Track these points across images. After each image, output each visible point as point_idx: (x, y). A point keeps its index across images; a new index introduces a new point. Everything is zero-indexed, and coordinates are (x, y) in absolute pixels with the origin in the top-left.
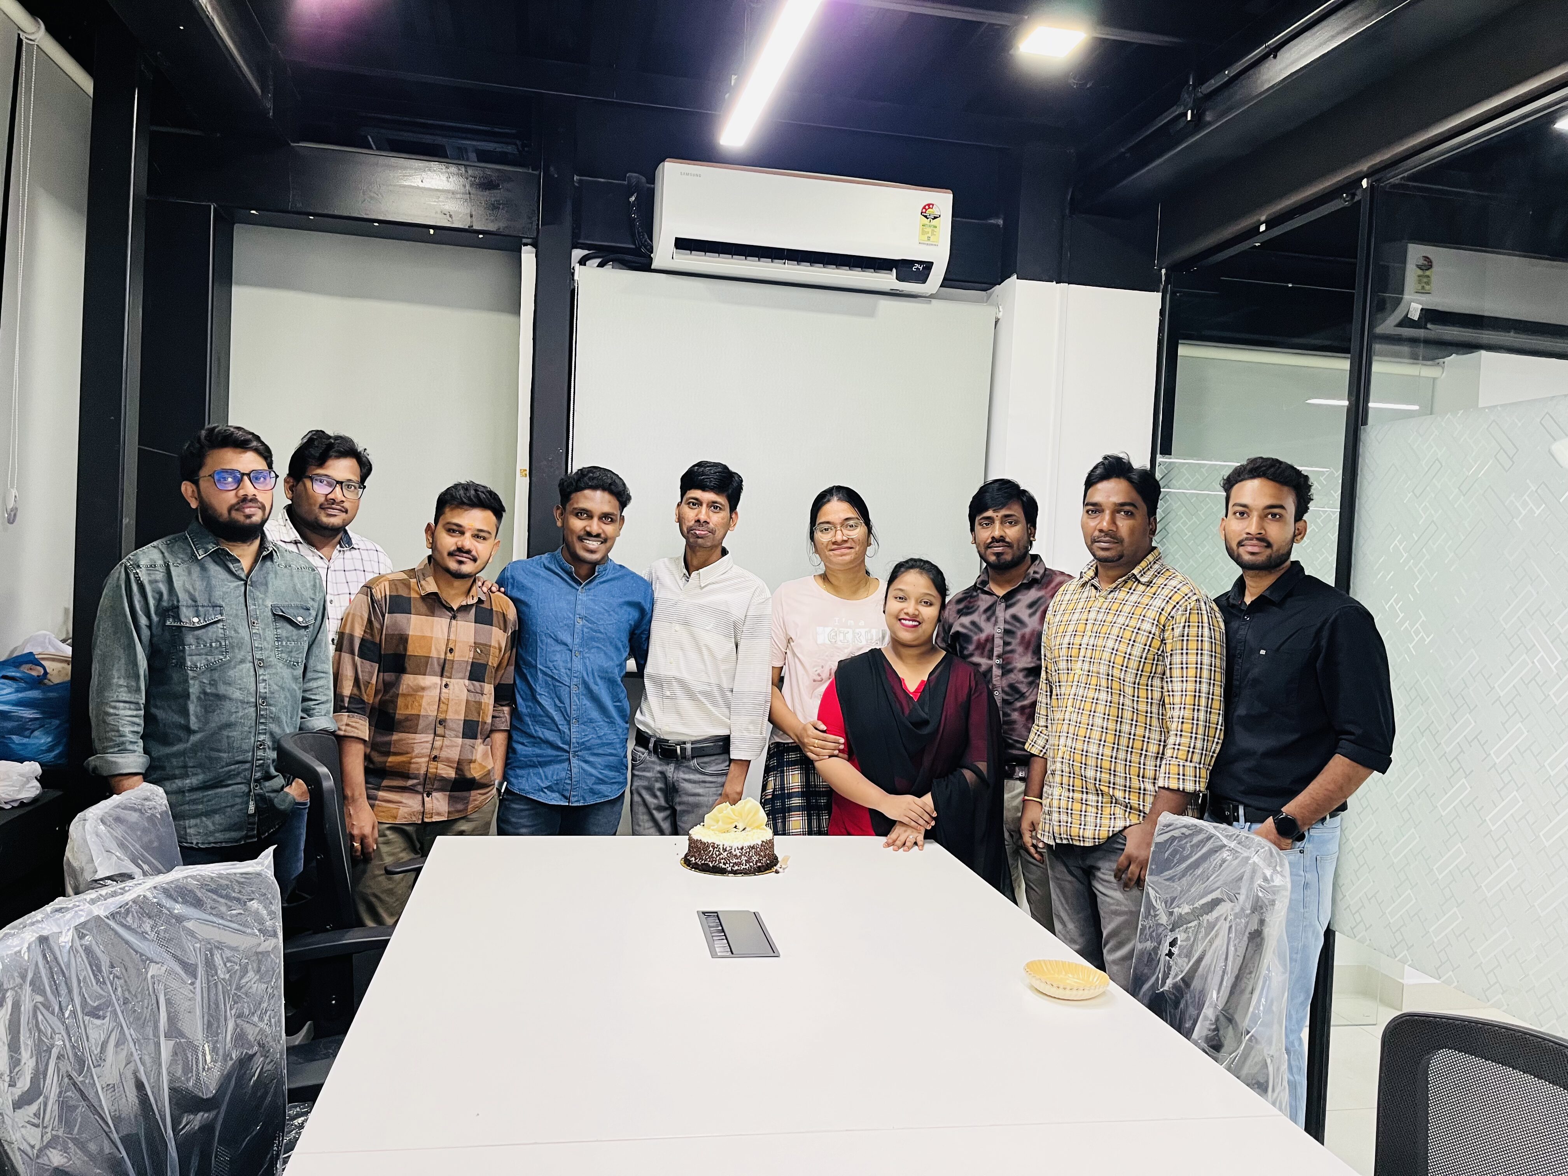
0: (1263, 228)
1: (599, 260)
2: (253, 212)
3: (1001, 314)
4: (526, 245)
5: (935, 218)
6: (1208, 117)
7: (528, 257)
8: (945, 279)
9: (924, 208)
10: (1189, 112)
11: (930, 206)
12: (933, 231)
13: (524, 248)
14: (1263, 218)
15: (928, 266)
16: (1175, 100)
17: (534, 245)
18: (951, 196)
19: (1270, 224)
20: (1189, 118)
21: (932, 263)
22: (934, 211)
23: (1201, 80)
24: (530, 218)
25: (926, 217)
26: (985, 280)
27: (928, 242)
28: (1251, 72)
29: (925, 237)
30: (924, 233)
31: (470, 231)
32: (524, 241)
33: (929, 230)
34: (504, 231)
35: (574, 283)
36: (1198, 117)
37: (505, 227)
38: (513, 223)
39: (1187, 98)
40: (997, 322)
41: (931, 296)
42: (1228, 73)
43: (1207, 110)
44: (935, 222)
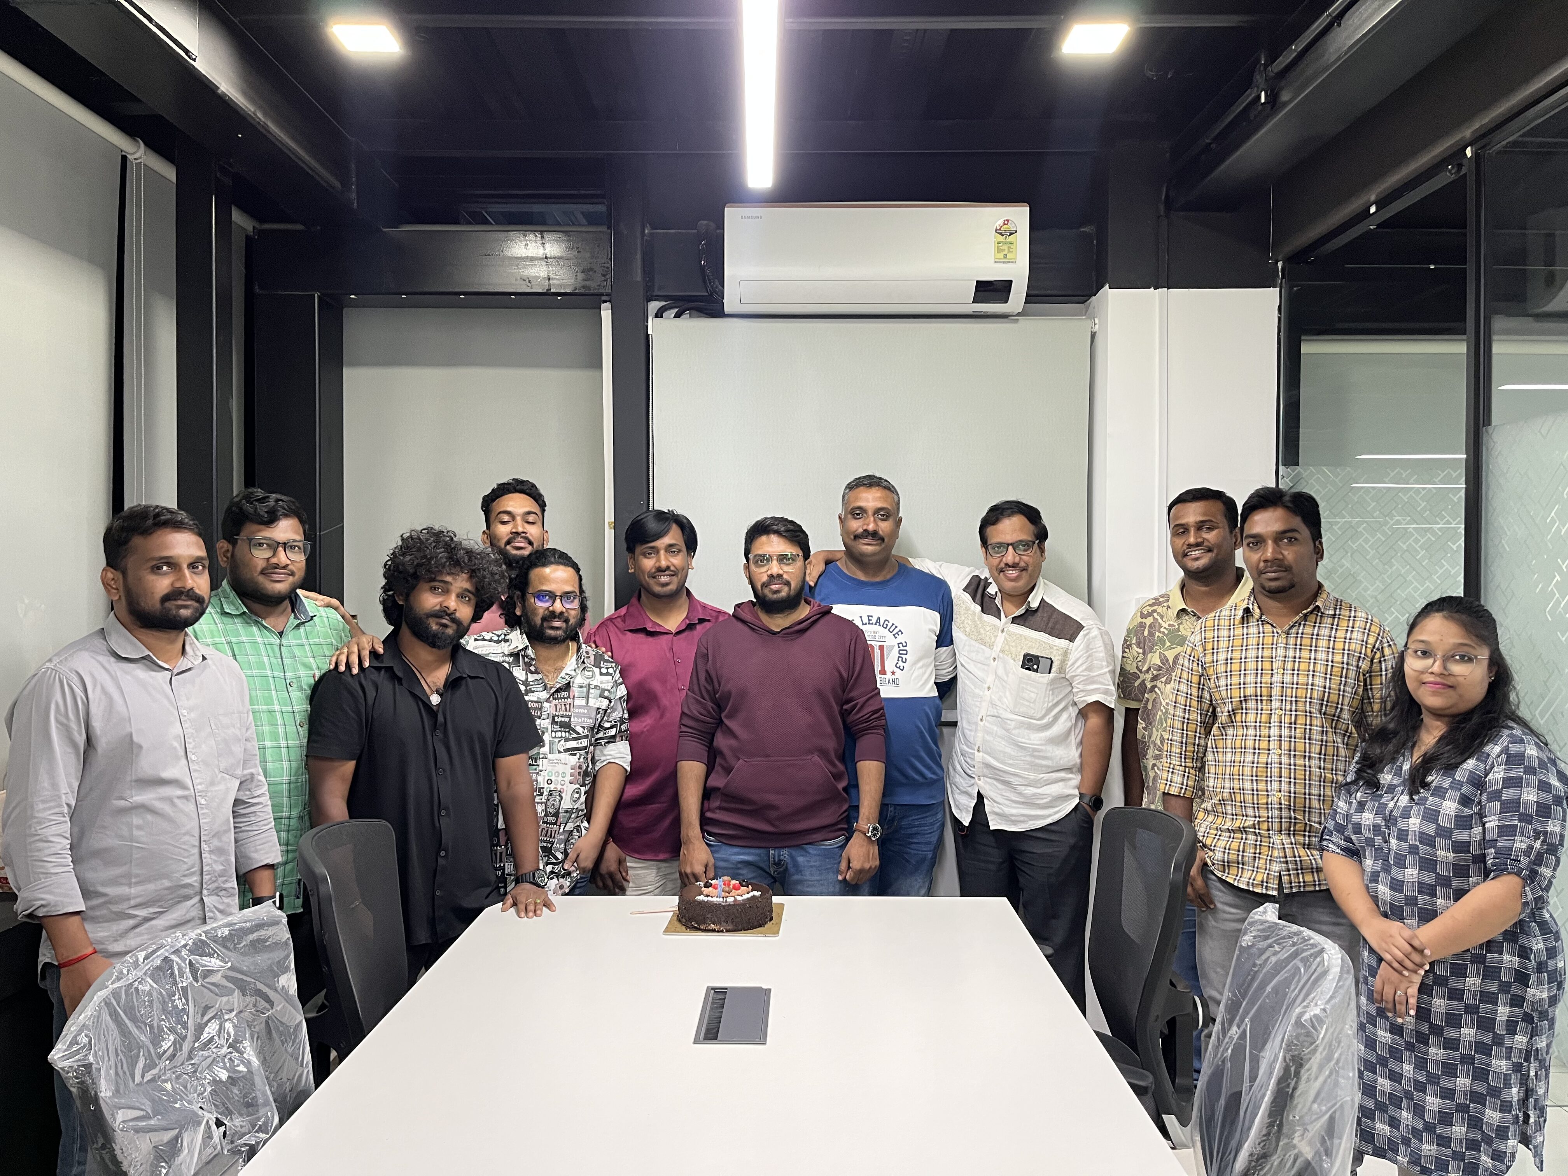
0: (1373, 209)
1: (675, 311)
2: (352, 296)
3: (1097, 326)
4: (605, 302)
5: (1011, 234)
6: (1285, 96)
7: (606, 314)
8: (1027, 296)
9: (999, 224)
10: (1263, 93)
11: (1005, 222)
12: (1009, 248)
13: (603, 305)
14: (1373, 198)
15: (1007, 285)
16: (1248, 83)
17: (610, 302)
18: (1028, 209)
19: (1381, 204)
20: (1263, 100)
21: (1011, 281)
22: (1011, 227)
23: (1272, 59)
24: (604, 275)
25: (1001, 234)
26: (1079, 293)
27: (1006, 260)
28: (1318, 44)
29: (1001, 255)
30: (999, 251)
31: (548, 294)
32: (604, 298)
33: (1005, 247)
34: (583, 291)
35: (648, 335)
36: (1273, 99)
37: (583, 287)
38: (587, 283)
39: (1259, 79)
40: (1093, 336)
41: (1019, 314)
42: (1296, 48)
43: (1281, 89)
44: (1011, 239)
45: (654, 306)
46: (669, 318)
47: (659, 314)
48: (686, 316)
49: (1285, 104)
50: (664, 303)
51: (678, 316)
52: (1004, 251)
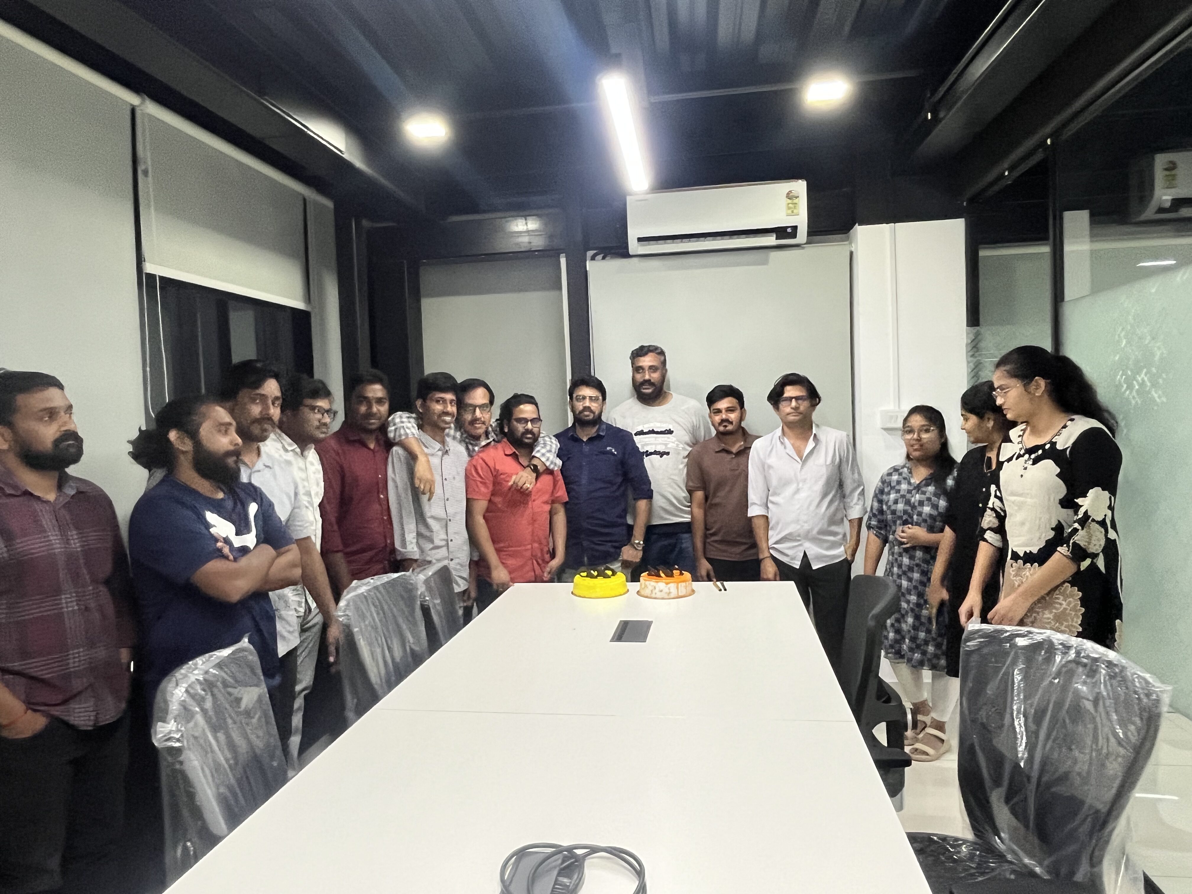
0: (1007, 173)
1: (602, 255)
2: (424, 261)
3: (853, 248)
4: (561, 253)
5: (796, 198)
6: (942, 115)
7: (563, 261)
8: (808, 233)
9: (788, 193)
10: (929, 114)
11: (792, 191)
12: (795, 207)
14: (1006, 165)
15: (795, 228)
16: (920, 109)
17: (565, 253)
18: (805, 183)
20: (930, 118)
21: (797, 227)
22: (796, 194)
23: (933, 93)
24: (560, 238)
25: (789, 198)
26: (841, 228)
27: (793, 214)
28: (955, 86)
29: (790, 212)
30: (789, 208)
31: (531, 251)
33: (792, 206)
34: (549, 248)
35: (587, 271)
36: (935, 116)
37: (550, 246)
38: (552, 243)
39: (927, 106)
40: (851, 253)
41: (805, 244)
42: (943, 89)
43: (939, 111)
44: (796, 201)
45: (590, 253)
46: (598, 260)
47: (593, 258)
48: (607, 258)
49: (943, 119)
50: (595, 252)
51: (604, 258)
52: (792, 210)
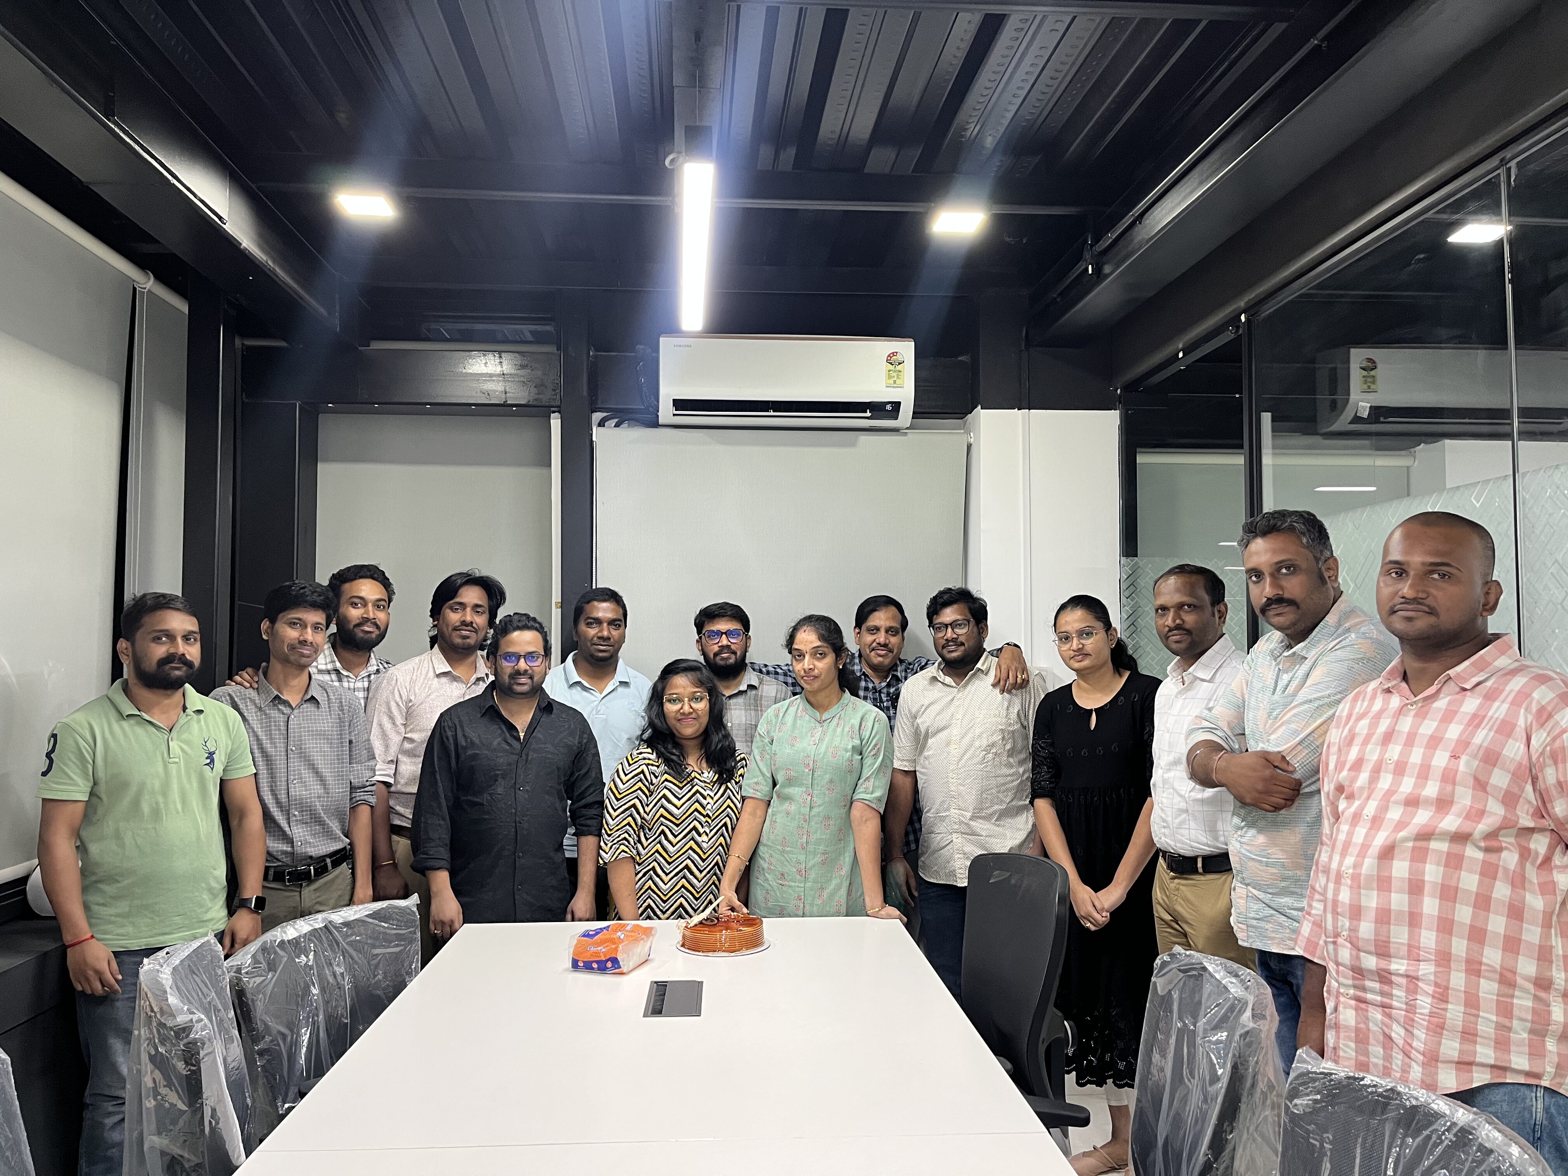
0: (1181, 355)
1: (615, 421)
3: (972, 439)
4: (554, 412)
5: (900, 364)
6: (1107, 269)
7: (556, 423)
8: (914, 413)
9: (889, 356)
10: (1090, 267)
11: (894, 354)
12: (898, 375)
13: (552, 415)
14: (1181, 346)
15: (897, 405)
16: (1078, 257)
17: (559, 412)
18: (913, 343)
19: (1185, 351)
20: (1090, 272)
21: (900, 403)
22: (899, 358)
23: (1097, 240)
24: (554, 390)
25: (891, 363)
26: (957, 411)
27: (895, 385)
28: (1127, 234)
29: (891, 381)
30: (890, 377)
31: (505, 405)
32: (553, 409)
33: (895, 374)
34: (535, 403)
35: (592, 442)
36: (1098, 270)
37: (536, 400)
38: (541, 396)
39: (1087, 255)
40: (969, 447)
41: (907, 428)
42: (1112, 236)
43: (1105, 263)
44: (899, 367)
45: (597, 416)
46: (609, 427)
47: (601, 424)
48: (625, 425)
49: (1108, 275)
50: (605, 414)
51: (618, 425)
52: (894, 378)
